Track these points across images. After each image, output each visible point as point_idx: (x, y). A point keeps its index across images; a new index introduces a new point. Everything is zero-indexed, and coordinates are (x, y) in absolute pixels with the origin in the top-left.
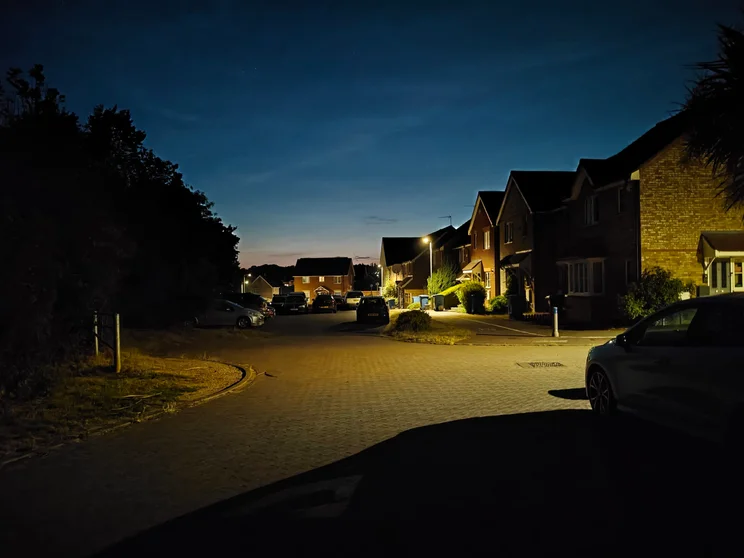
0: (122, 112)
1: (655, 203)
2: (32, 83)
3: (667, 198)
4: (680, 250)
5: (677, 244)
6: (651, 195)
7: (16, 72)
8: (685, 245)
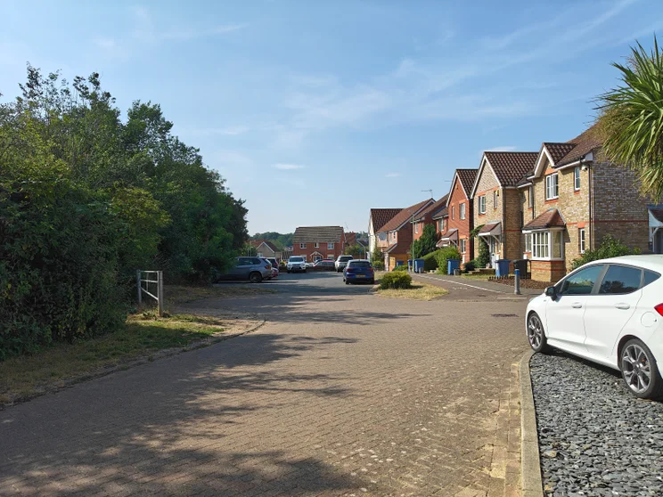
0: (155, 106)
1: (607, 181)
2: (91, 88)
3: (617, 177)
4: (629, 221)
5: (625, 216)
6: (603, 174)
7: (79, 79)
8: (632, 217)
